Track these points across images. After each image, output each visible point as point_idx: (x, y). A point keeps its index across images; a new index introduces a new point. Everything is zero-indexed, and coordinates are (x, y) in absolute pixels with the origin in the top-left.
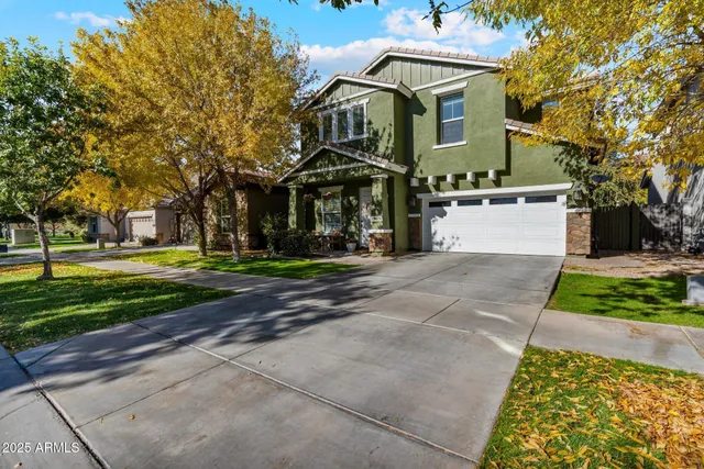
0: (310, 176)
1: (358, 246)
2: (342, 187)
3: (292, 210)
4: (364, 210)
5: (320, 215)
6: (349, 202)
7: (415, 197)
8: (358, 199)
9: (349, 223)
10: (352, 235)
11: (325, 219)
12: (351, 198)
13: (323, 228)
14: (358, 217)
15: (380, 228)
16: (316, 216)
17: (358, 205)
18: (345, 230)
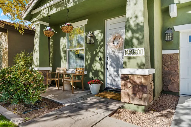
0: (51, 7)
1: (102, 86)
2: (85, 22)
3: (37, 47)
4: (111, 44)
5: (65, 52)
6: (94, 37)
7: (172, 29)
8: (103, 32)
9: (93, 60)
10: (96, 73)
11: (70, 56)
12: (96, 32)
13: (67, 65)
14: (104, 53)
15: (141, 66)
16: (62, 54)
17: (103, 40)
18: (89, 68)
